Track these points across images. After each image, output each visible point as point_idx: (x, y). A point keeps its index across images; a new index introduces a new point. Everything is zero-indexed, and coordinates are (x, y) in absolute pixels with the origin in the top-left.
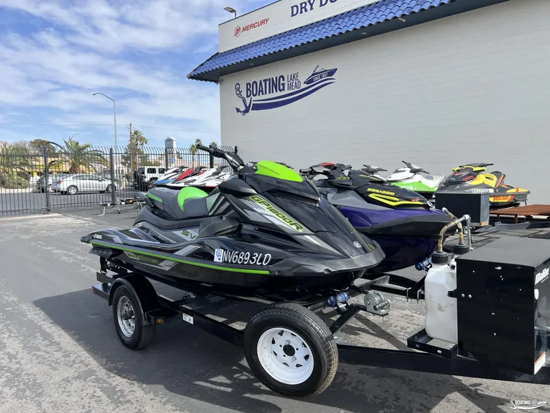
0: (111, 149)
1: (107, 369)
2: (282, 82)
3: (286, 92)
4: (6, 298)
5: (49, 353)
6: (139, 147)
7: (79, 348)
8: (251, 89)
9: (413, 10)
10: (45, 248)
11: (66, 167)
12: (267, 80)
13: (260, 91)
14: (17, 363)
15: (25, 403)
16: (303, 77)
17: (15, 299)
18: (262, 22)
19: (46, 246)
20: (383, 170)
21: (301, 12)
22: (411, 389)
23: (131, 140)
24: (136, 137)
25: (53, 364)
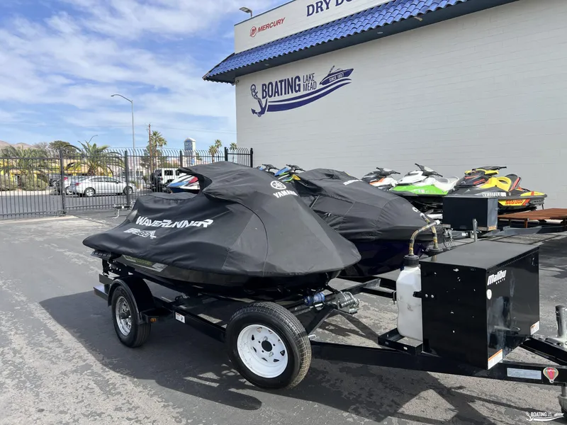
0: (126, 152)
1: (103, 364)
2: (297, 83)
3: (302, 93)
4: (16, 297)
5: (50, 349)
6: (158, 148)
7: (80, 345)
8: (267, 90)
9: (429, 9)
10: (58, 250)
11: (85, 169)
12: (282, 81)
13: (275, 92)
14: (21, 357)
15: (25, 393)
16: (319, 78)
17: (24, 299)
18: (278, 22)
19: (59, 248)
20: (396, 173)
21: (317, 12)
22: (386, 387)
23: (150, 141)
24: (156, 139)
25: (53, 359)
